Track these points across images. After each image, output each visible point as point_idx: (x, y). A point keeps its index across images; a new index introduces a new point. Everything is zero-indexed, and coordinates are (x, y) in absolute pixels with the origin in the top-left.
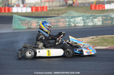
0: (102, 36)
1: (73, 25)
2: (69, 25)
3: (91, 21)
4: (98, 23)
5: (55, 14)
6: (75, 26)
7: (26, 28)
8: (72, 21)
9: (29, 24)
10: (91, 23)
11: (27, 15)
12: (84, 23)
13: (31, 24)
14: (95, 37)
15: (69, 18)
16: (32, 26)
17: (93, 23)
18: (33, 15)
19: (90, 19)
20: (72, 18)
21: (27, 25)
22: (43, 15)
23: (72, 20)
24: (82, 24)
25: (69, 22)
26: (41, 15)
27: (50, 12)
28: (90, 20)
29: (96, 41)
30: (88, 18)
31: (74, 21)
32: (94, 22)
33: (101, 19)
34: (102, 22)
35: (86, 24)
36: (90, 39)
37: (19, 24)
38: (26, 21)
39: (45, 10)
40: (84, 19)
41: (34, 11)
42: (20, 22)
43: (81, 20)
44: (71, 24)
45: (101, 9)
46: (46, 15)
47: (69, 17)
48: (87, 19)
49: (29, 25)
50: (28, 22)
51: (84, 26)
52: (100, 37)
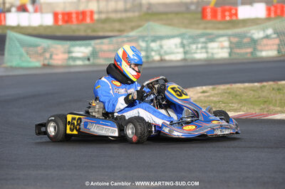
0: (228, 86)
1: (157, 58)
2: (147, 57)
3: (202, 48)
4: (218, 53)
5: (112, 31)
6: (162, 60)
7: (38, 64)
8: (155, 49)
9: (47, 55)
10: (201, 53)
11: (42, 32)
12: (185, 53)
13: (51, 56)
14: (211, 87)
15: (147, 41)
16: (54, 60)
17: (207, 52)
18: (58, 34)
19: (198, 43)
20: (154, 41)
21: (42, 59)
22: (82, 33)
23: (153, 45)
24: (179, 57)
25: (148, 49)
26: (77, 34)
27: (100, 25)
28: (200, 46)
29: (211, 98)
30: (194, 39)
31: (159, 48)
32: (210, 51)
33: (226, 44)
34: (229, 50)
35: (188, 56)
36: (197, 93)
37: (21, 55)
38: (39, 48)
39: (88, 20)
40: (185, 42)
41: (60, 23)
42: (23, 51)
43: (176, 45)
44: (152, 57)
45: (228, 18)
46: (90, 33)
47: (146, 39)
48: (191, 43)
49: (46, 59)
50: (45, 50)
51: (185, 60)
52: (222, 87)
